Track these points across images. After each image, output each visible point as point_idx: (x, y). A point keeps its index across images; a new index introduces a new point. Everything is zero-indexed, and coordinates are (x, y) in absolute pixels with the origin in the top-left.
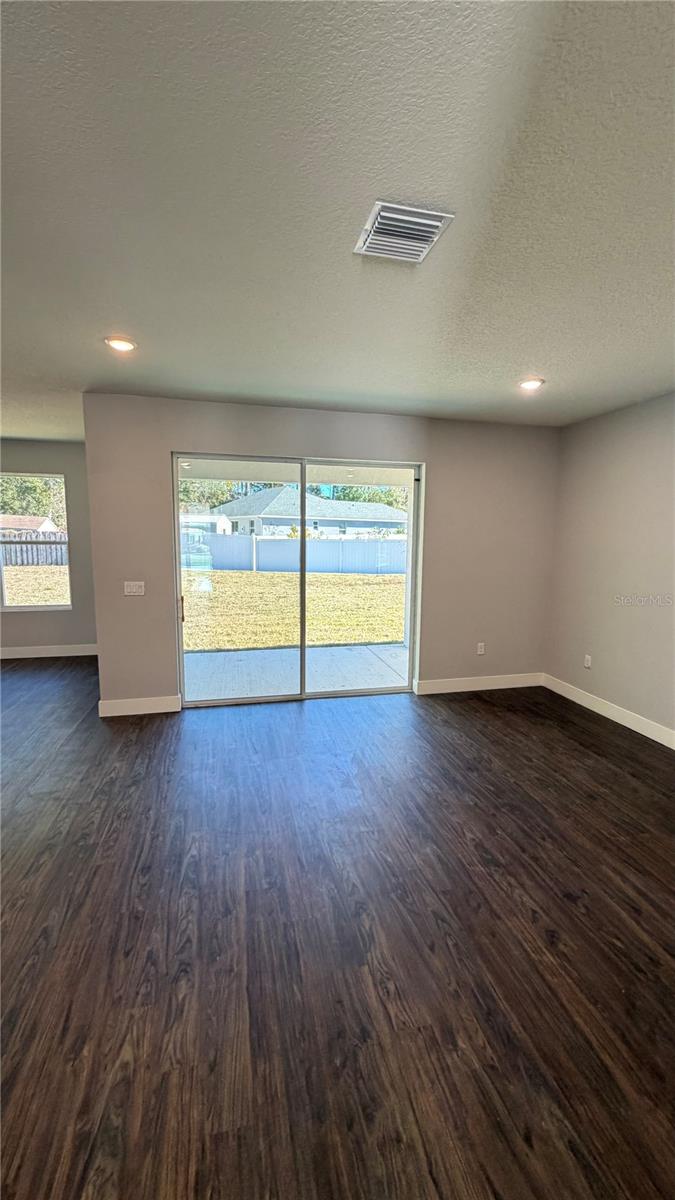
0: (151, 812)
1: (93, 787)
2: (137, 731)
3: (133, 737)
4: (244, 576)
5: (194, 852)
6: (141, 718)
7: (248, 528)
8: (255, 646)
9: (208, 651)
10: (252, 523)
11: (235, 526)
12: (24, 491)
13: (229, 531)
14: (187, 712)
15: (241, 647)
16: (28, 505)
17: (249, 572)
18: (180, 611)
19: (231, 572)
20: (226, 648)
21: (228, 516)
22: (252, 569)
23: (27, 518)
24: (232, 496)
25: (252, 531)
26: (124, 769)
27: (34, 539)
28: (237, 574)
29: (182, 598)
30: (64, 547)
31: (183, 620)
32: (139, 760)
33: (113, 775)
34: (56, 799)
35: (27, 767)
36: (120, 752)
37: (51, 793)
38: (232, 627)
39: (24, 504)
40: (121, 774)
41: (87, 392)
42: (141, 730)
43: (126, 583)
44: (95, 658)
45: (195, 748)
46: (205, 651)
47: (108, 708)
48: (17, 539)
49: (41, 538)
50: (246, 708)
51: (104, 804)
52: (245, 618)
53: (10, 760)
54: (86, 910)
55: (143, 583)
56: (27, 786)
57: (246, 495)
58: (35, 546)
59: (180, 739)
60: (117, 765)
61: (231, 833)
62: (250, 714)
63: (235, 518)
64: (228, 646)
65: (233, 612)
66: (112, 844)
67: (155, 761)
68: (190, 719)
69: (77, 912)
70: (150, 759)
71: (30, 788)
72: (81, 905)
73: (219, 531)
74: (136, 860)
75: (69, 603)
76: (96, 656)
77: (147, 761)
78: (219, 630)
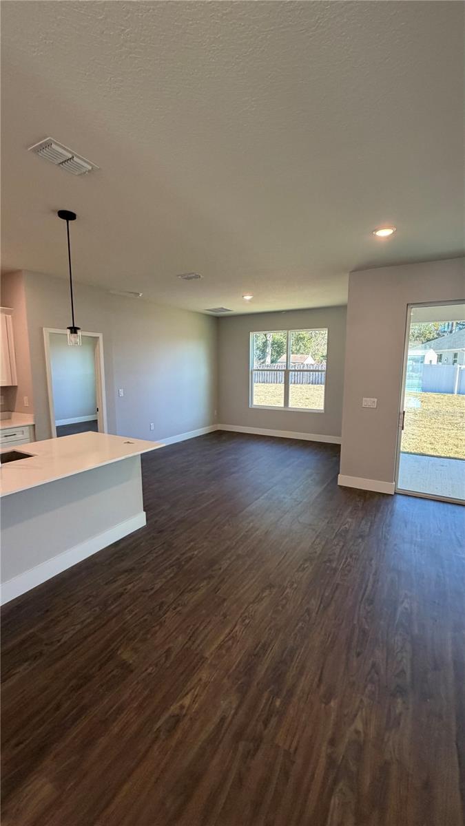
0: (373, 561)
1: (334, 530)
2: (362, 501)
3: (360, 505)
4: (446, 398)
5: (406, 605)
6: (366, 492)
7: (451, 360)
8: (456, 456)
9: (414, 454)
10: (456, 355)
11: (440, 358)
12: (299, 339)
13: (434, 362)
14: (398, 497)
15: (443, 455)
16: (300, 348)
17: (451, 395)
18: (401, 421)
19: (434, 395)
20: (429, 453)
21: (434, 350)
22: (453, 393)
23: (299, 356)
24: (438, 334)
25: (455, 361)
26: (354, 525)
27: (302, 369)
28: (441, 396)
29: (404, 412)
30: (323, 373)
31: (403, 429)
32: (364, 522)
33: (347, 526)
34: (314, 530)
35: (298, 505)
36: (351, 512)
37: (310, 525)
38: (435, 438)
39: (298, 347)
40: (352, 528)
41: (353, 271)
42: (365, 501)
43: (364, 399)
44: (339, 446)
45: (406, 526)
46: (411, 453)
47: (344, 480)
48: (293, 369)
49: (305, 368)
50: (450, 506)
51: (341, 544)
52: (446, 432)
53: (289, 497)
54: (331, 609)
55: (376, 400)
56: (298, 516)
57: (451, 332)
58: (302, 373)
59: (393, 515)
60: (350, 520)
61: (438, 604)
62: (454, 512)
63: (440, 352)
64: (431, 453)
65: (434, 426)
66: (346, 572)
67: (375, 527)
68: (400, 503)
69: (325, 608)
70: (371, 523)
71: (299, 518)
72: (329, 605)
73: (427, 362)
74: (363, 590)
75: (322, 408)
76: (340, 445)
77: (369, 524)
78: (423, 439)
